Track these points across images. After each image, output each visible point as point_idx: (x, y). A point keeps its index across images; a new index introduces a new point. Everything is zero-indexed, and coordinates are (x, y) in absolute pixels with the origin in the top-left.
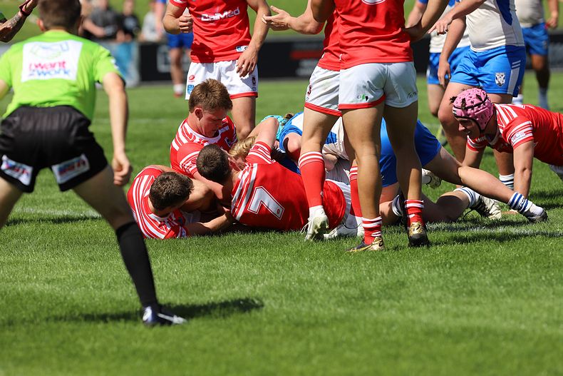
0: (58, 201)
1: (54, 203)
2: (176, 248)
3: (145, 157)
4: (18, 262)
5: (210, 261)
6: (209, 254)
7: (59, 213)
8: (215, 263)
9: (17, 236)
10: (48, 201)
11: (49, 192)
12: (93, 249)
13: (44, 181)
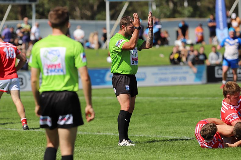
0: (172, 132)
1: (170, 133)
2: (221, 152)
3: (209, 114)
4: (154, 158)
5: (236, 158)
6: (236, 155)
7: (172, 138)
8: (238, 159)
9: (154, 147)
10: (167, 132)
11: (167, 129)
12: (186, 153)
13: (165, 124)
